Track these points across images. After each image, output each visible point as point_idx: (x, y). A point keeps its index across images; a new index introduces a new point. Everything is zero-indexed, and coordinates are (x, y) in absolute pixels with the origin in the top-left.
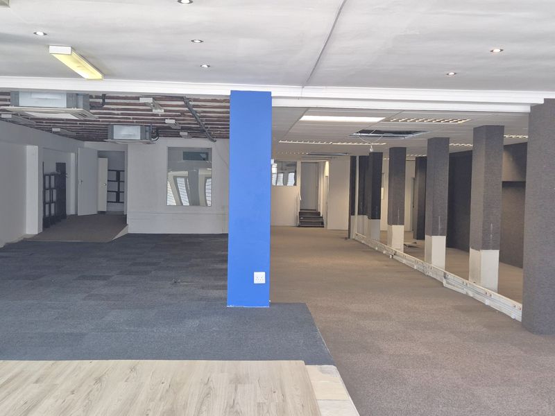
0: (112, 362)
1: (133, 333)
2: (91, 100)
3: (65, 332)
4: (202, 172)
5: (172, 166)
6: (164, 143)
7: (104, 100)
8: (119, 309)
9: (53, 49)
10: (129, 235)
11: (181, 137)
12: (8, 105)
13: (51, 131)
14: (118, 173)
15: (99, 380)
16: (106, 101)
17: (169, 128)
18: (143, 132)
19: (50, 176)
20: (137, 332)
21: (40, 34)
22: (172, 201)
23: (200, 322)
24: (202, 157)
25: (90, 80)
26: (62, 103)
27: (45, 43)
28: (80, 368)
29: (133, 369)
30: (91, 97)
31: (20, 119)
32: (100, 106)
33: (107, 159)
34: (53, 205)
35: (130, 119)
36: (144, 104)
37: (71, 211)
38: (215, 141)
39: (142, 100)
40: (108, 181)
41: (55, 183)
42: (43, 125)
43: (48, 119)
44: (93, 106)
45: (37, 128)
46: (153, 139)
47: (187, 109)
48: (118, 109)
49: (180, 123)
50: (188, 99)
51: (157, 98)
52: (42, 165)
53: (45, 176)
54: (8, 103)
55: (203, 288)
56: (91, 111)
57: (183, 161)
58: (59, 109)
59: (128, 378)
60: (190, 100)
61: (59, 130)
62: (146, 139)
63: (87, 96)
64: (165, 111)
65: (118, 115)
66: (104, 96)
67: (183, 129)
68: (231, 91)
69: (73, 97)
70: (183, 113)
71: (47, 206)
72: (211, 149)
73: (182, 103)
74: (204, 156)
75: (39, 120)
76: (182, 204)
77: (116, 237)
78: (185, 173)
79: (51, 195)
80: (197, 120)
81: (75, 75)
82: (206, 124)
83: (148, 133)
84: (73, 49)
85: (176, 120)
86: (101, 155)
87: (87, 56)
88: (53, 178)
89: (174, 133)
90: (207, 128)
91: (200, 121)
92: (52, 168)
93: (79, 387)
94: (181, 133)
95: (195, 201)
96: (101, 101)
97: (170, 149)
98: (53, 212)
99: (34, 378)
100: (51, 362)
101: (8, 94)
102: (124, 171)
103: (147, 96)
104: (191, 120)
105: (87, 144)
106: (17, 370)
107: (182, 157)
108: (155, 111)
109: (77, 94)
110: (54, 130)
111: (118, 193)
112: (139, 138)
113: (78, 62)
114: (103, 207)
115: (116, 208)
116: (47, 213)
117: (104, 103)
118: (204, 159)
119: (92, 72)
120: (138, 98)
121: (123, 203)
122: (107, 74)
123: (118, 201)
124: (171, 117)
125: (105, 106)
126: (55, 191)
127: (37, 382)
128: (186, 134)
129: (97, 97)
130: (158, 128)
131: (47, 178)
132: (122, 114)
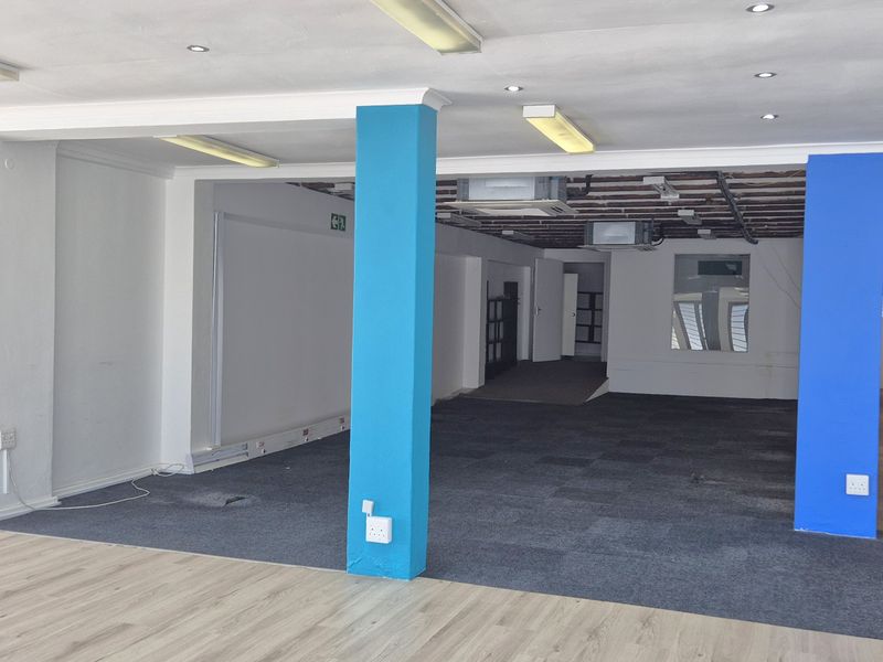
0: (611, 606)
1: (638, 560)
2: (569, 185)
3: (534, 546)
4: (727, 294)
5: (679, 287)
6: (672, 247)
7: (588, 185)
8: (609, 516)
9: (528, 111)
10: (610, 395)
11: (699, 237)
12: (454, 200)
13: (499, 235)
14: (593, 296)
15: (594, 633)
16: (592, 185)
17: (682, 223)
18: (639, 232)
19: (496, 300)
20: (643, 558)
21: (514, 89)
22: (675, 344)
23: (749, 554)
24: (734, 270)
25: (576, 154)
26: (527, 193)
27: (518, 103)
28: (563, 608)
29: (646, 622)
30: (569, 181)
31: (462, 220)
32: (583, 194)
33: (576, 275)
34: (499, 346)
35: (620, 211)
36: (648, 188)
37: (523, 354)
38: (757, 243)
39: (647, 181)
40: (578, 309)
41: (503, 311)
42: (490, 226)
43: (499, 218)
44: (571, 194)
45: (481, 231)
46: (654, 243)
47: (719, 191)
48: (604, 198)
49: (700, 215)
50: (725, 174)
51: (671, 175)
52: (487, 285)
53: (490, 301)
54: (454, 196)
55: (745, 492)
56: (569, 202)
57: (698, 277)
58: (525, 202)
59: (640, 638)
60: (726, 175)
61: (511, 232)
62: (643, 242)
63: (564, 179)
64: (681, 196)
65: (603, 206)
66: (589, 178)
67: (705, 224)
68: (811, 157)
69: (544, 181)
70: (709, 199)
71: (491, 346)
72: (748, 256)
73: (715, 181)
74: (733, 267)
75: (486, 219)
76: (689, 347)
77: (591, 398)
78: (699, 296)
79: (497, 330)
80: (734, 214)
81: (554, 149)
82: (745, 215)
83: (646, 234)
84: (558, 108)
85: (696, 210)
86: (569, 268)
87: (576, 116)
88: (500, 304)
89: (686, 231)
90: (747, 220)
91: (736, 210)
92: (499, 291)
93: (566, 640)
94: (700, 232)
95: (712, 343)
96: (584, 185)
97: (677, 257)
98: (498, 355)
99: (497, 615)
100: (518, 593)
101: (453, 183)
102: (602, 293)
103: (656, 173)
104: (721, 209)
105: (549, 253)
106: (472, 598)
107: (697, 271)
108: (664, 198)
109: (551, 178)
110: (504, 232)
111: (592, 328)
112: (633, 242)
113: (561, 127)
114: (569, 349)
115: (588, 351)
116: (491, 357)
117: (588, 189)
118: (734, 273)
119: (580, 143)
120: (640, 178)
121: (599, 343)
122: (601, 143)
123: (591, 340)
124: (688, 206)
125: (590, 194)
126: (501, 324)
127: (502, 622)
128: (708, 231)
129: (577, 180)
130: (663, 224)
131: (492, 304)
132: (610, 205)
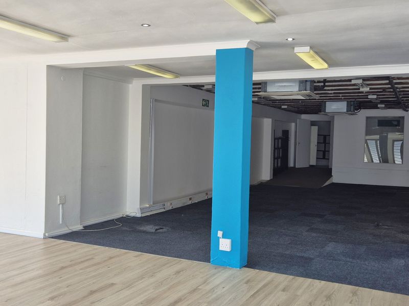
0: (337, 285)
1: (349, 263)
2: (315, 84)
3: (298, 255)
4: (391, 136)
5: (368, 132)
6: (365, 113)
7: (324, 84)
8: (334, 242)
9: (297, 50)
10: (333, 184)
11: (378, 108)
12: (260, 92)
13: (280, 108)
14: (325, 137)
15: (328, 298)
16: (326, 84)
17: (370, 102)
18: (349, 106)
19: (278, 139)
20: (352, 263)
21: (290, 39)
22: (366, 160)
23: (405, 262)
24: (396, 124)
25: (319, 69)
26: (295, 88)
27: (292, 46)
28: (313, 285)
29: (354, 293)
30: (315, 82)
31: (263, 101)
32: (322, 88)
33: (317, 127)
34: (279, 160)
35: (340, 96)
36: (354, 85)
37: (291, 164)
38: (408, 111)
39: (353, 82)
40: (318, 143)
41: (281, 144)
42: (274, 104)
43: (280, 100)
44: (316, 88)
45: (272, 106)
46: (356, 111)
47: (390, 86)
48: (332, 90)
49: (380, 98)
50: (393, 78)
51: (365, 79)
52: (274, 132)
53: (275, 139)
54: (260, 90)
55: (403, 232)
56: (315, 92)
57: (377, 127)
58: (294, 92)
59: (352, 301)
60: (394, 78)
61: (286, 107)
62: (350, 111)
63: (313, 81)
64: (370, 89)
65: (331, 94)
66: (325, 81)
67: (382, 102)
69: (303, 83)
70: (384, 90)
71: (276, 160)
72: (403, 118)
73: (388, 81)
74: (395, 123)
75: (274, 101)
76: (373, 161)
77: (324, 185)
78: (377, 137)
79: (279, 153)
80: (397, 97)
81: (309, 67)
82: (402, 97)
83: (352, 107)
84: (311, 48)
85: (377, 95)
86: (313, 123)
87: (320, 51)
88: (280, 140)
89: (372, 105)
90: (403, 100)
91: (398, 95)
92: (280, 134)
93: (315, 300)
94: (379, 106)
95: (384, 159)
96: (322, 84)
97: (367, 118)
98: (279, 165)
99: (281, 287)
100: (291, 277)
101: (260, 84)
102: (330, 135)
103: (357, 78)
104: (390, 95)
105: (304, 116)
106: (269, 279)
107: (377, 124)
108: (361, 90)
109: (306, 81)
110: (283, 107)
111: (324, 152)
112: (345, 111)
113: (313, 57)
114: (313, 162)
115: (323, 163)
116: (276, 165)
117: (325, 86)
118: (396, 126)
119: (321, 64)
120: (350, 80)
121: (328, 159)
122: (332, 64)
123: (324, 158)
124: (373, 93)
125: (325, 88)
126: (281, 150)
127: (284, 290)
128: (383, 106)
129: (319, 82)
130: (361, 102)
131: (276, 140)
132: (334, 93)
